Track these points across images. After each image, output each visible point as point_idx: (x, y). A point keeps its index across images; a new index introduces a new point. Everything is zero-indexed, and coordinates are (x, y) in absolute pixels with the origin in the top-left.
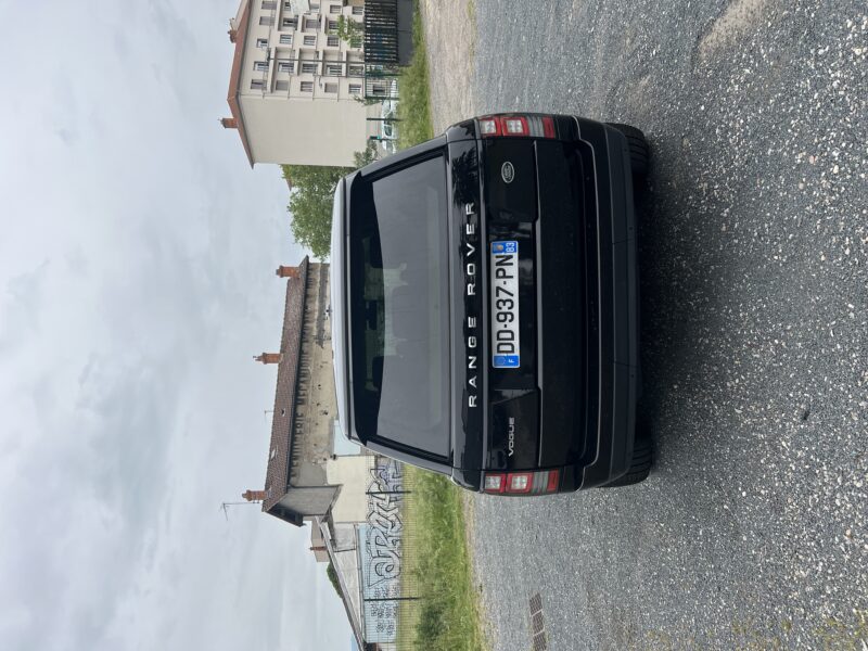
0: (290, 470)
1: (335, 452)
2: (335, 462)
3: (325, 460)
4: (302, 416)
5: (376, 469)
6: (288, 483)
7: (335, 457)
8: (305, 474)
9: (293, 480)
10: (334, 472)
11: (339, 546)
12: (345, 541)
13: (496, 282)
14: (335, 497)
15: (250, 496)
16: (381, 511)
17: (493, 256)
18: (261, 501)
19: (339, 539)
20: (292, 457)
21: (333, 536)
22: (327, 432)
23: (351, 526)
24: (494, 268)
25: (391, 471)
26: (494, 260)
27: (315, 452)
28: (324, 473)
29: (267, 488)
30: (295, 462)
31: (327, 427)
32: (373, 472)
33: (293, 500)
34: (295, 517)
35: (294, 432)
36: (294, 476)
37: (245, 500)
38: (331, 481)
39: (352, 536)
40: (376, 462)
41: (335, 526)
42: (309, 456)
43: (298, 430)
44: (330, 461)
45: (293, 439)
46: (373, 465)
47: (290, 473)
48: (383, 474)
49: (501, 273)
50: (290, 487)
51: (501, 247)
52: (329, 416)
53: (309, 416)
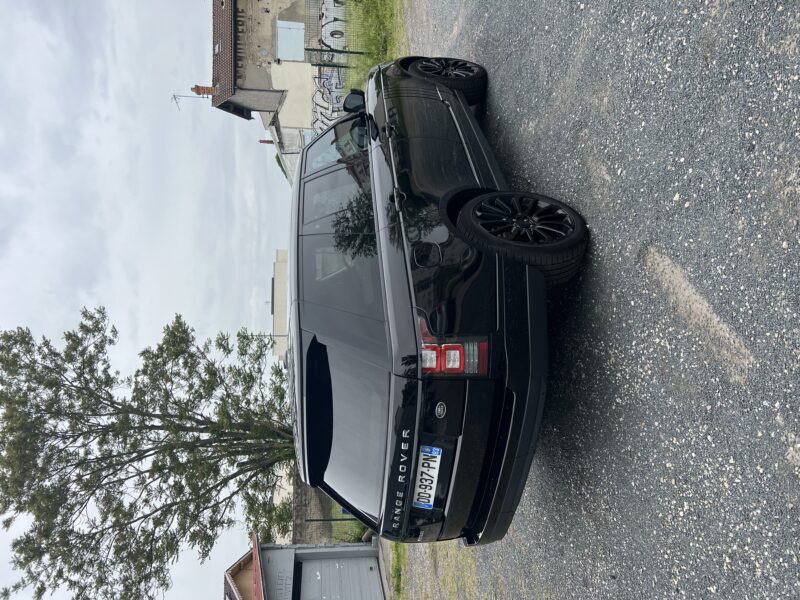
0: (236, 72)
1: (279, 57)
2: (278, 66)
3: (269, 63)
4: (243, 11)
5: (320, 78)
6: (235, 83)
7: (279, 61)
8: (251, 76)
9: (239, 81)
10: (280, 76)
11: (286, 148)
12: (291, 145)
13: (421, 469)
14: (281, 103)
15: (198, 90)
16: (325, 120)
17: (422, 454)
18: (210, 96)
19: (286, 142)
20: (237, 58)
21: (280, 139)
22: (269, 34)
23: (296, 132)
24: (421, 461)
25: (334, 81)
26: (422, 456)
27: (259, 54)
28: (269, 77)
29: (214, 85)
30: (240, 63)
31: (270, 28)
32: (317, 80)
33: (240, 98)
34: (244, 112)
35: (236, 31)
36: (240, 77)
37: (194, 94)
38: (276, 86)
39: (298, 141)
40: (320, 70)
41: (282, 130)
42: (254, 58)
43: (240, 28)
44: (274, 65)
45: (236, 38)
46: (317, 74)
47: (236, 75)
48: (326, 83)
49: (426, 465)
50: (236, 87)
51: (428, 450)
52: (270, 15)
53: (250, 13)
